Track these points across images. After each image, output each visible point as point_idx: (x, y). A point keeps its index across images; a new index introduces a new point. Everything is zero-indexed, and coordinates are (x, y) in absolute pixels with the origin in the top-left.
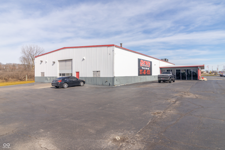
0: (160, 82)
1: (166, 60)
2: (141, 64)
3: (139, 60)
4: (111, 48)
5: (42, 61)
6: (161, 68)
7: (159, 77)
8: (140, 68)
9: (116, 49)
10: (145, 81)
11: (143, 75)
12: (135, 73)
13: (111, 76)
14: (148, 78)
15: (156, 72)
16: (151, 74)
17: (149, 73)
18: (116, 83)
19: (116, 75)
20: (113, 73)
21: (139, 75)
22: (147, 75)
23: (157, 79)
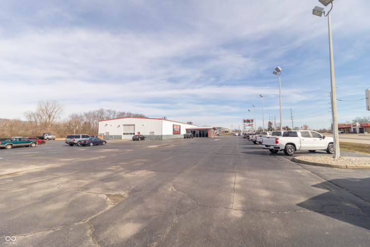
0: (185, 138)
1: (190, 123)
2: (175, 128)
3: (173, 125)
4: (160, 121)
5: (107, 125)
6: (187, 129)
7: (184, 135)
8: (174, 130)
9: (164, 121)
10: (176, 138)
11: (175, 134)
12: (171, 133)
13: (160, 134)
14: (178, 136)
15: (183, 132)
16: (180, 134)
17: (179, 133)
18: (163, 138)
19: (163, 134)
20: (162, 133)
21: (173, 134)
22: (177, 134)
23: (183, 137)
